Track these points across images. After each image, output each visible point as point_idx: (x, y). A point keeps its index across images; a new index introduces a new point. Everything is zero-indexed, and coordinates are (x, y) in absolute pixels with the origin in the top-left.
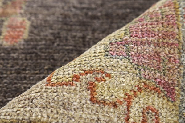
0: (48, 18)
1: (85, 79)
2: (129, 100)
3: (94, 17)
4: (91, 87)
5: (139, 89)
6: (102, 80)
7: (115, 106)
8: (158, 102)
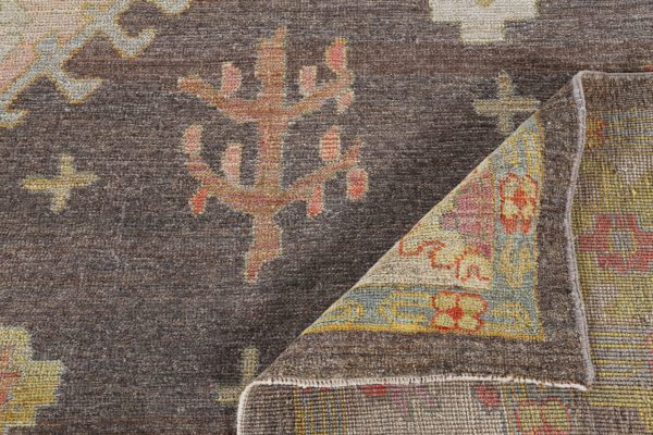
0: (383, 168)
1: (427, 248)
2: (458, 262)
3: (422, 164)
4: (431, 255)
5: (465, 253)
6: (439, 249)
7: (449, 268)
8: (478, 260)
